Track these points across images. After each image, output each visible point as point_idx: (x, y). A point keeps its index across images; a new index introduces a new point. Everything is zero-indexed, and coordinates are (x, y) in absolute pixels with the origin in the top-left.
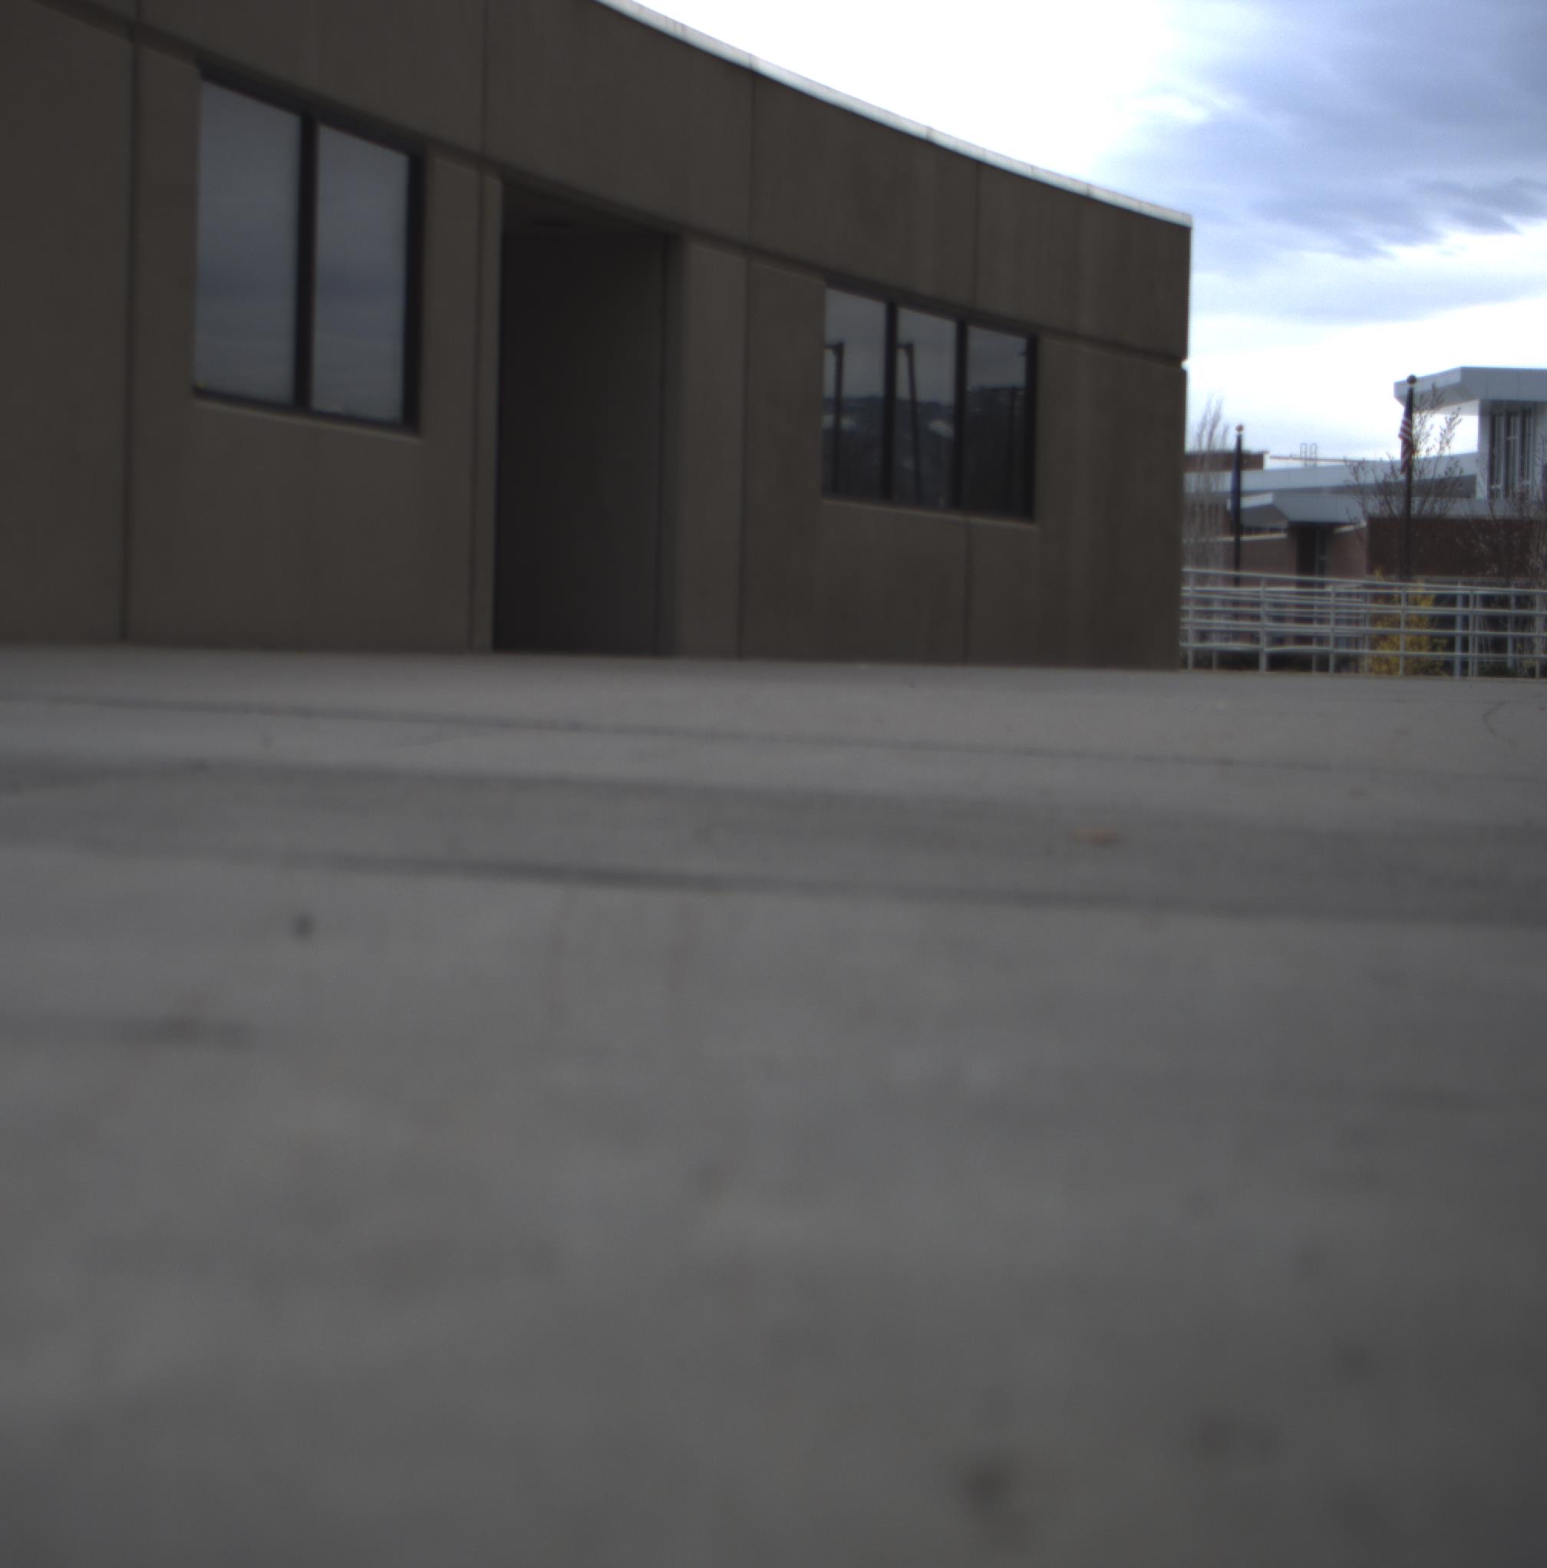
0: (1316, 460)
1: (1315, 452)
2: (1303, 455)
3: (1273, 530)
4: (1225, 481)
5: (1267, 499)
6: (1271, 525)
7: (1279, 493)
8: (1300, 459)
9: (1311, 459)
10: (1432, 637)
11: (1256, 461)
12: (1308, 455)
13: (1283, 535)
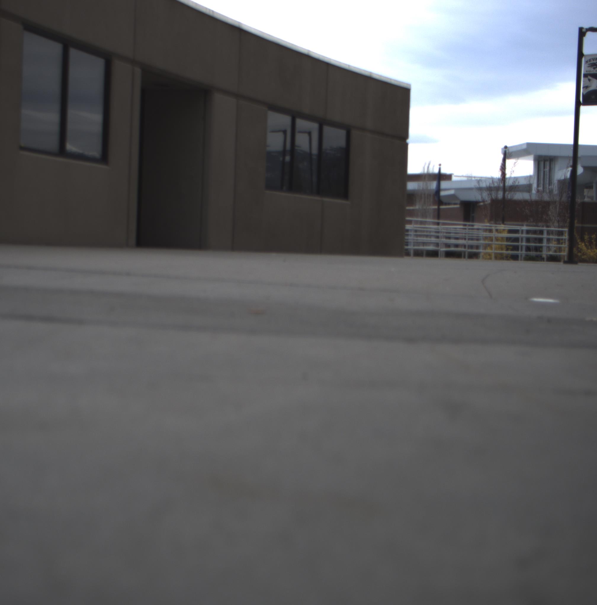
0: (472, 177)
2: (467, 175)
3: (455, 204)
4: (433, 185)
5: (452, 192)
6: (453, 202)
7: (457, 190)
8: (466, 177)
9: (470, 177)
10: (507, 246)
11: (448, 177)
13: (458, 206)
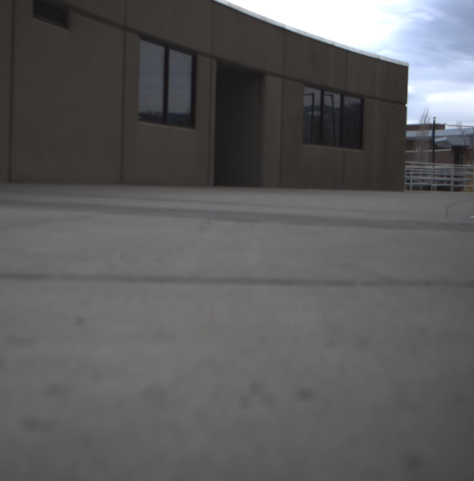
0: (461, 126)
1: (461, 124)
2: (457, 125)
3: (447, 148)
4: (430, 133)
5: (445, 139)
6: (446, 146)
7: (448, 137)
8: (457, 126)
9: (460, 126)
11: (442, 127)
12: (459, 125)
13: (450, 150)
